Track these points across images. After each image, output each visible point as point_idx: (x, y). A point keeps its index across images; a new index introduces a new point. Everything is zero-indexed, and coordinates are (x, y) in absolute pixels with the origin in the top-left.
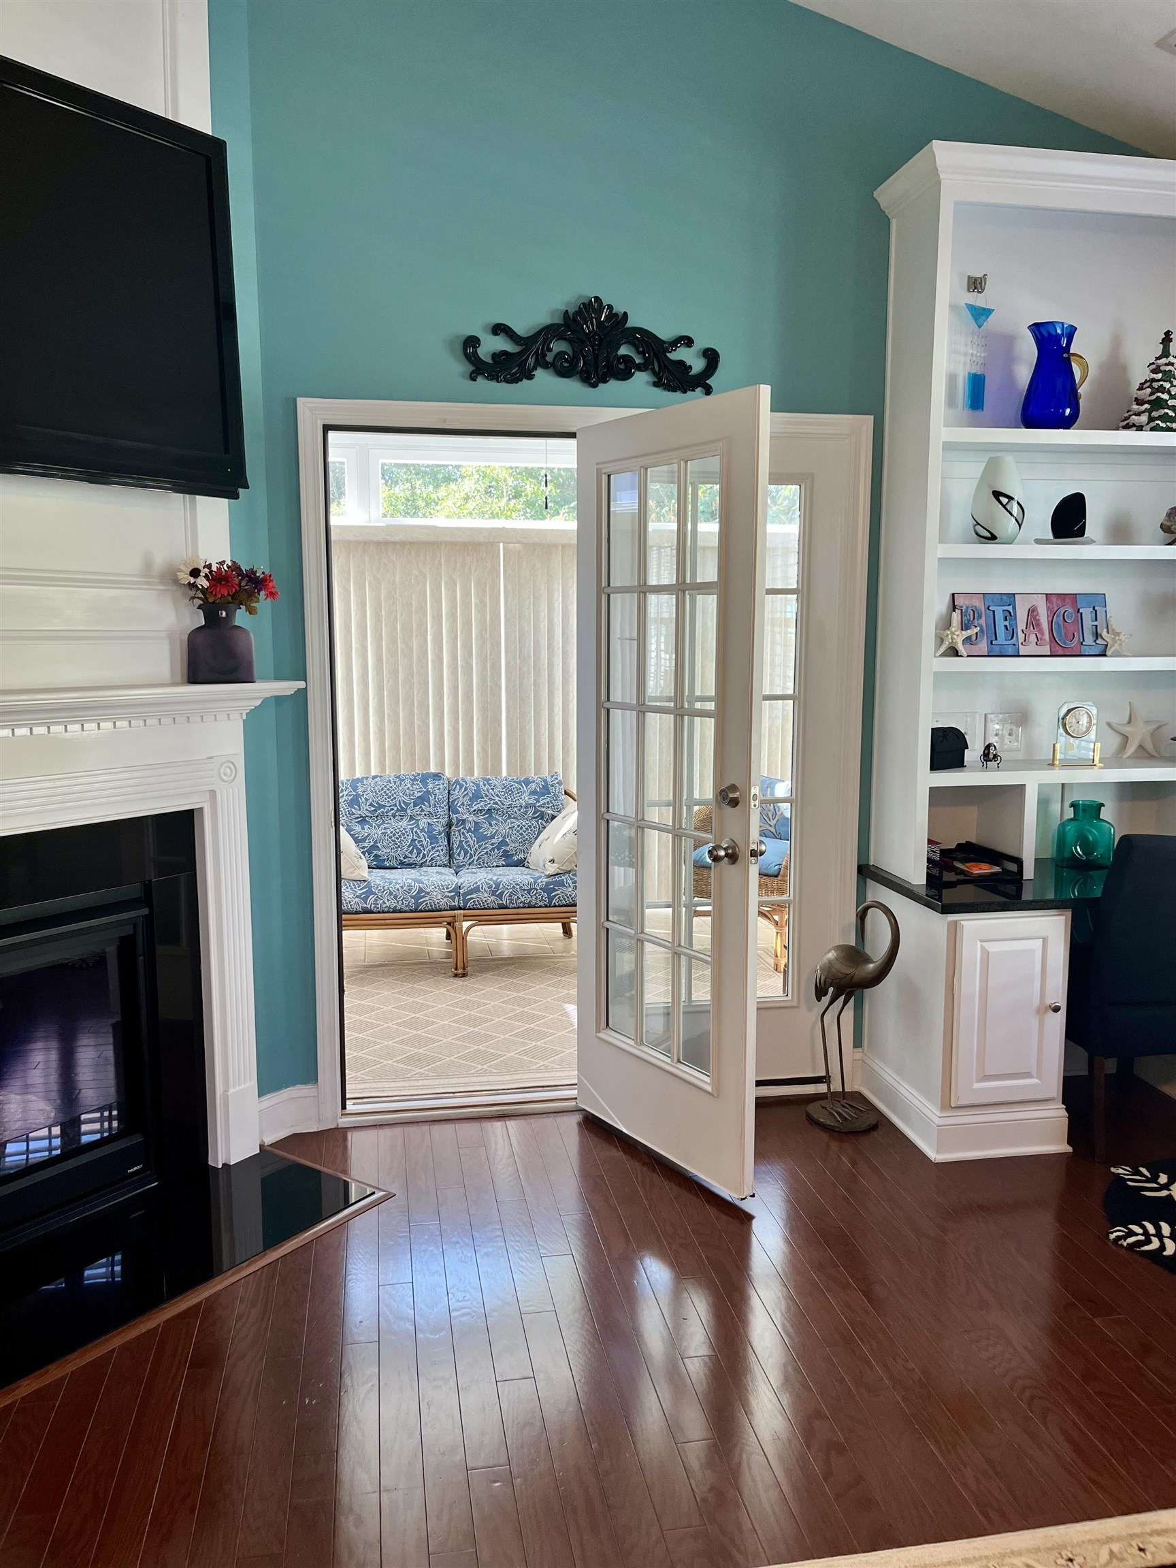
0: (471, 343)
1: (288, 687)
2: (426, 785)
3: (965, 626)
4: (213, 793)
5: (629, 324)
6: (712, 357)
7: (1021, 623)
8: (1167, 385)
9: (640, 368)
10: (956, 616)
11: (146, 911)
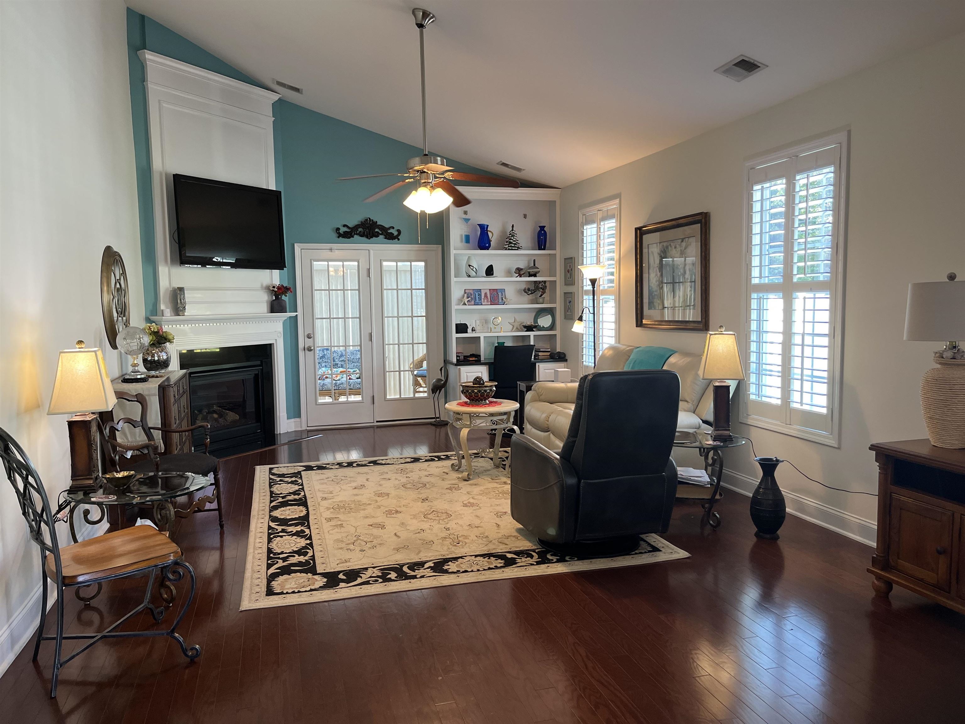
0: (338, 229)
1: (294, 314)
2: (324, 352)
3: (468, 298)
4: (276, 340)
5: (378, 224)
6: (399, 231)
7: (483, 297)
8: (512, 238)
9: (381, 234)
10: (466, 295)
11: (261, 368)
